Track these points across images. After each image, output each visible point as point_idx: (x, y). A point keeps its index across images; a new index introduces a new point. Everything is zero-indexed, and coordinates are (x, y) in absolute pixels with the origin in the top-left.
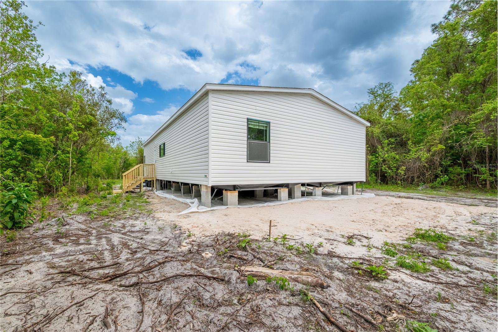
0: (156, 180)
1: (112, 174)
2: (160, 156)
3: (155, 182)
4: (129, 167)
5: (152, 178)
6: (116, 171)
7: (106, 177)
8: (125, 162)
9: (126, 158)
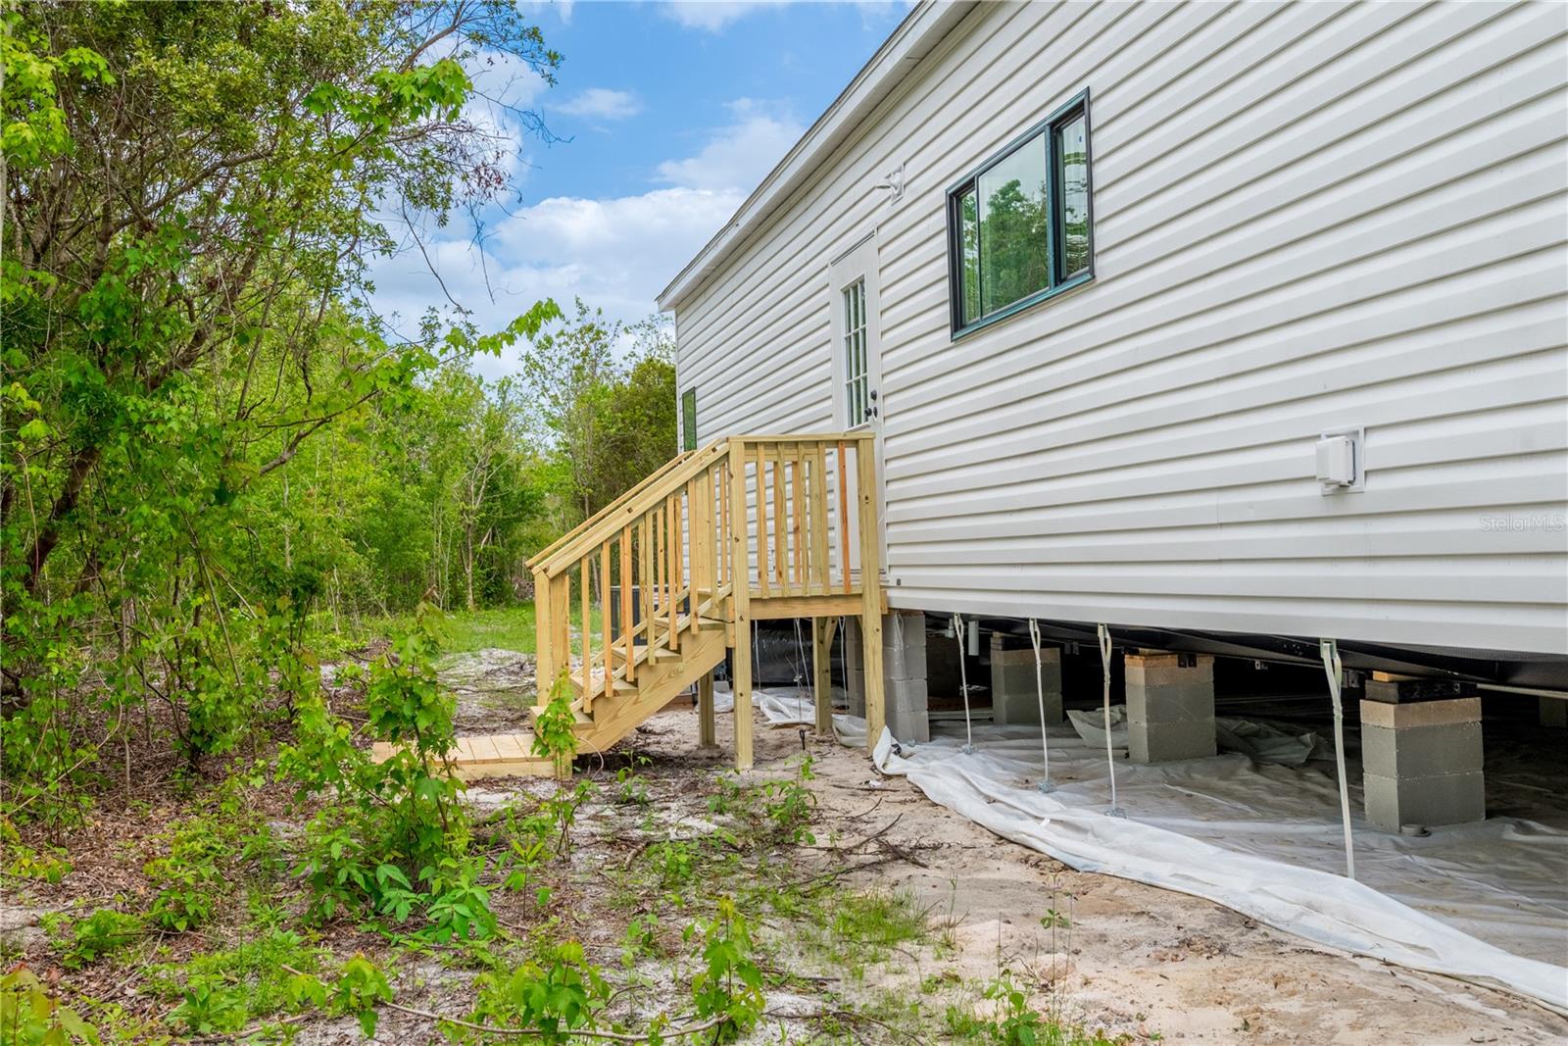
0: (886, 620)
1: (413, 576)
2: (958, 323)
3: (873, 640)
4: (519, 520)
5: (846, 597)
6: (438, 548)
7: (378, 598)
8: (493, 488)
9: (499, 457)
